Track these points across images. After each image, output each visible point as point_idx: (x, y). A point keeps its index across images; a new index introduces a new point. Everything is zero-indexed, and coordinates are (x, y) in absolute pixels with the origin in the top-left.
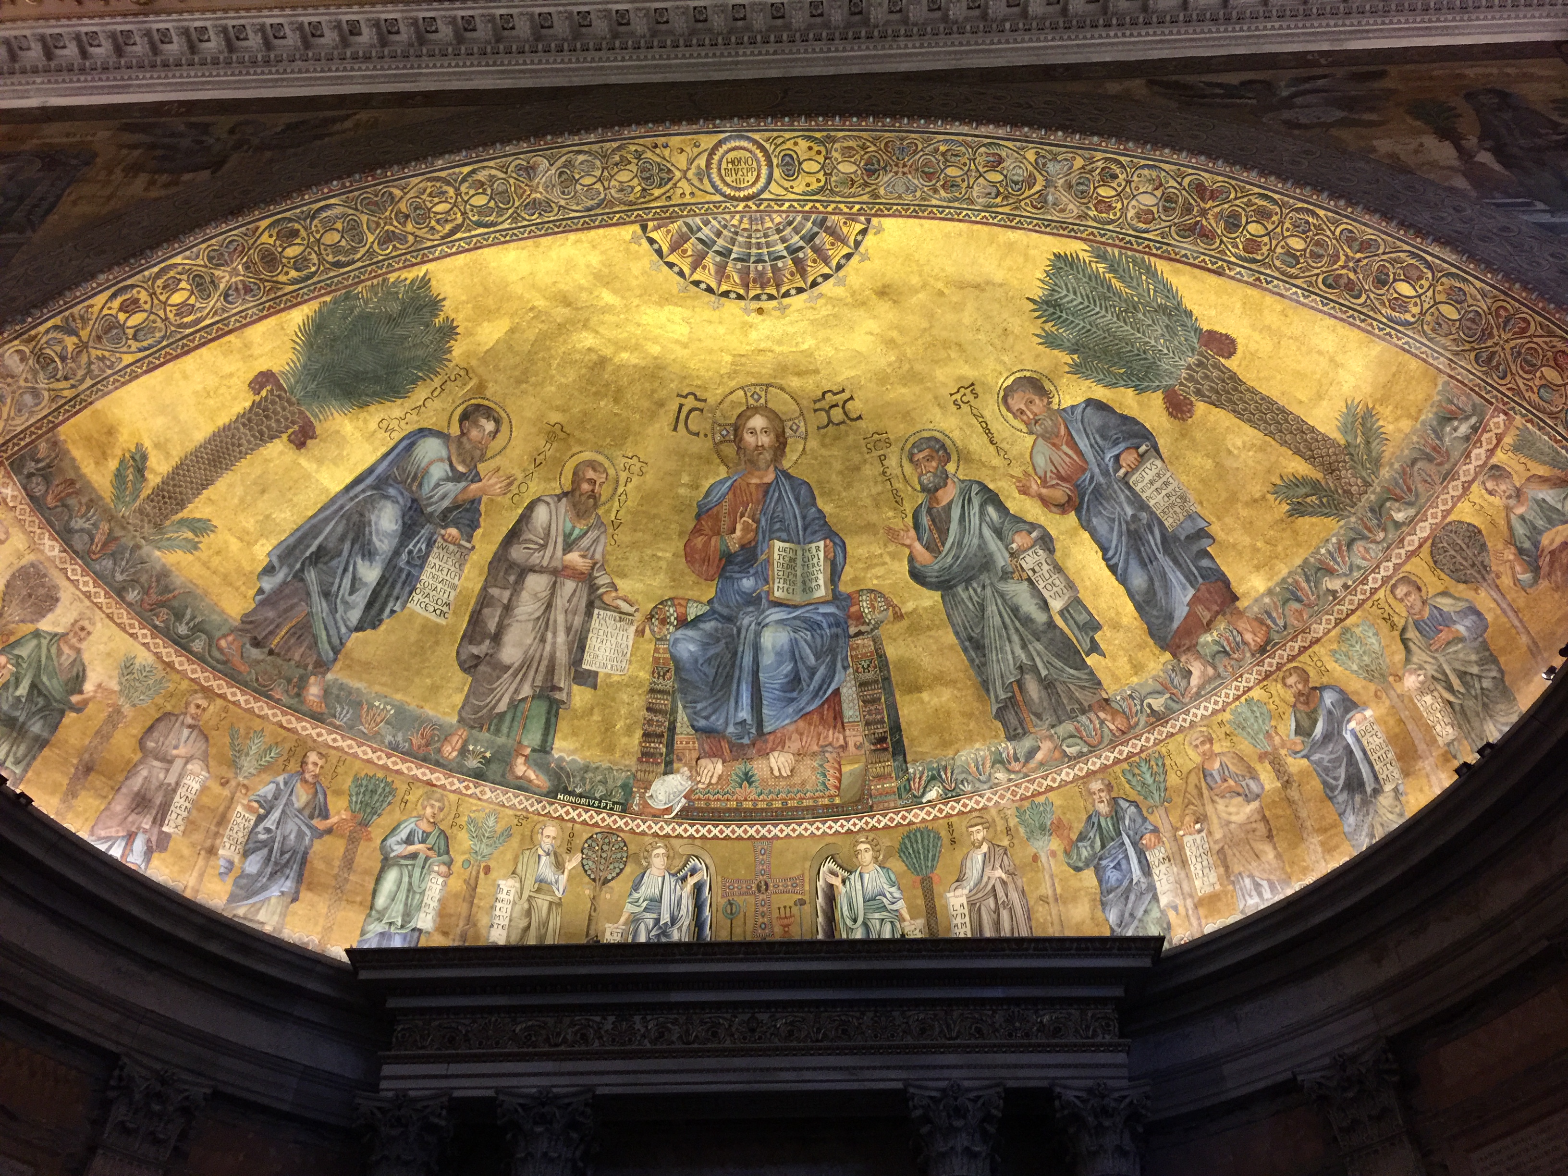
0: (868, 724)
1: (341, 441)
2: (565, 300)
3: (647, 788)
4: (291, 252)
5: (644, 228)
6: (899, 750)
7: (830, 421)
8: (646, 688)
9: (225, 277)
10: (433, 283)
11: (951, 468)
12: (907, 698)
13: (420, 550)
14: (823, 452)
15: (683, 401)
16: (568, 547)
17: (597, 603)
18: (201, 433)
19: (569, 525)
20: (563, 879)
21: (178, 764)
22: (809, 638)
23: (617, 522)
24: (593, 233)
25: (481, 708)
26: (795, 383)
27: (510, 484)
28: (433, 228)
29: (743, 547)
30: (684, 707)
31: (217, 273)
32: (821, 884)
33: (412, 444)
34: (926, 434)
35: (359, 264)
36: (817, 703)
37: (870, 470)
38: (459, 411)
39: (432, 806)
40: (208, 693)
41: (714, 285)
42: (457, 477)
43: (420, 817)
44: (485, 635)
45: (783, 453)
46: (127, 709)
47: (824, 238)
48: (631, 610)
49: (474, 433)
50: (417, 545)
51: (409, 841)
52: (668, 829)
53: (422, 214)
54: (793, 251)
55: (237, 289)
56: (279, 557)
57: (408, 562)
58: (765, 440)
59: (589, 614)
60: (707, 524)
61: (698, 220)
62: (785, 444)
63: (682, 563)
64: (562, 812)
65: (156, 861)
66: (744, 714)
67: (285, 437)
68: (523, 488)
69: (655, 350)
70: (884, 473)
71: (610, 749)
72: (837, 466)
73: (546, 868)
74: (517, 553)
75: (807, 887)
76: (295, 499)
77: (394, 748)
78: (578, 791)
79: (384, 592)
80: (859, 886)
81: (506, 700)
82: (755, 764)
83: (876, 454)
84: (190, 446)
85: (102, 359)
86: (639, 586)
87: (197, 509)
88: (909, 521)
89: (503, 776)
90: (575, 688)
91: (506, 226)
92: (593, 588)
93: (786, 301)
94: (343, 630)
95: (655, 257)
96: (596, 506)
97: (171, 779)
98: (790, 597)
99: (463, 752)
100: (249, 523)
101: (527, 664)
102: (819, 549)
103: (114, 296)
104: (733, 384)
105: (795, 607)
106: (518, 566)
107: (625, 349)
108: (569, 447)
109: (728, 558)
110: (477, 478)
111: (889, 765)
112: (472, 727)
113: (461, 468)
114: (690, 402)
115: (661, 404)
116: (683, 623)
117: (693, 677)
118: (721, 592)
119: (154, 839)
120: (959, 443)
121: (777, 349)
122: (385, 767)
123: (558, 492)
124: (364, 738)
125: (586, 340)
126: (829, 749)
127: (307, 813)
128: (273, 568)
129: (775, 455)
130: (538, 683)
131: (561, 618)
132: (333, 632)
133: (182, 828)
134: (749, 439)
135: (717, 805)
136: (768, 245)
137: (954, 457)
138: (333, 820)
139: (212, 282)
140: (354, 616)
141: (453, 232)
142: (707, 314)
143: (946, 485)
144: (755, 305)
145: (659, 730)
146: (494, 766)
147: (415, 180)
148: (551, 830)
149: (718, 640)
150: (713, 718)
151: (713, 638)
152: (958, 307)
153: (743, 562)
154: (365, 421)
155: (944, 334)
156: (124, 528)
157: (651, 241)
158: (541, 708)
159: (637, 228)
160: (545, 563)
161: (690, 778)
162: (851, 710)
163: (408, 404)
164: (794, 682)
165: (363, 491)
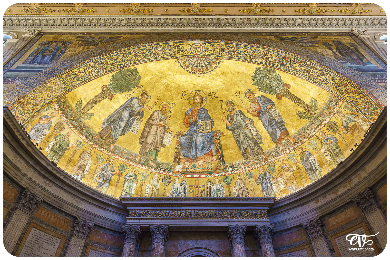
0: (217, 156)
1: (118, 99)
2: (162, 73)
3: (175, 167)
4: (111, 62)
5: (178, 60)
6: (223, 161)
7: (211, 98)
8: (175, 148)
9: (98, 67)
10: (137, 69)
11: (234, 107)
12: (225, 151)
13: (132, 120)
14: (211, 104)
15: (183, 93)
16: (160, 121)
17: (166, 131)
18: (92, 97)
19: (161, 116)
20: (159, 184)
21: (87, 160)
22: (206, 139)
23: (170, 116)
24: (168, 60)
25: (143, 151)
26: (205, 90)
27: (150, 108)
28: (138, 58)
29: (194, 121)
30: (182, 152)
31: (97, 66)
32: (208, 186)
33: (132, 100)
34: (230, 101)
35: (124, 65)
36: (208, 152)
37: (219, 107)
38: (141, 94)
39: (134, 170)
40: (92, 147)
41: (190, 71)
42: (140, 106)
43: (132, 172)
44: (144, 137)
45: (202, 104)
46: (77, 150)
47: (212, 63)
48: (172, 133)
49: (143, 98)
50: (132, 119)
51: (130, 177)
52: (179, 175)
53: (136, 56)
54: (206, 65)
55: (100, 69)
56: (106, 121)
57: (130, 123)
58: (199, 101)
59: (164, 133)
60: (187, 117)
61: (188, 58)
62: (203, 102)
63: (182, 124)
64: (159, 171)
65: (83, 180)
66: (194, 153)
67: (108, 98)
68: (152, 109)
69: (178, 83)
70: (222, 108)
71: (168, 160)
72: (213, 106)
73: (156, 182)
74: (151, 121)
75: (205, 187)
76: (109, 110)
77: (127, 159)
78: (162, 168)
79: (125, 129)
80: (216, 187)
81: (148, 150)
82: (196, 163)
83: (220, 104)
84: (90, 99)
85: (74, 82)
86: (174, 128)
87: (91, 111)
88: (226, 117)
89: (147, 164)
90: (161, 148)
91: (152, 58)
92: (165, 128)
93: (204, 74)
94: (118, 135)
95: (180, 65)
96: (166, 113)
97: (85, 164)
98: (203, 131)
99: (140, 160)
100: (100, 114)
101: (152, 143)
102: (209, 122)
103: (77, 69)
104: (193, 90)
105: (204, 133)
106: (151, 124)
107: (173, 83)
108: (161, 101)
109: (191, 123)
110: (144, 107)
111: (221, 164)
112: (142, 155)
113: (141, 105)
114: (185, 93)
115: (179, 94)
116: (182, 136)
117: (184, 146)
118: (190, 130)
119: (82, 175)
120: (236, 103)
121: (202, 84)
122: (125, 162)
123: (159, 110)
124: (121, 157)
125: (165, 81)
126: (210, 161)
127: (110, 171)
128: (105, 123)
129: (201, 104)
130: (154, 147)
131: (159, 134)
132: (116, 136)
133: (87, 173)
134: (196, 101)
135: (188, 171)
136: (201, 64)
137: (235, 105)
138: (115, 172)
139: (96, 67)
140: (120, 133)
141: (141, 59)
142: (189, 76)
143: (233, 111)
144: (198, 75)
145: (177, 156)
146: (146, 163)
147: (135, 49)
148: (157, 175)
149: (189, 139)
150: (188, 154)
151: (188, 139)
152: (237, 77)
153: (194, 124)
154: (123, 95)
155: (234, 82)
156: (77, 115)
157: (179, 62)
158: (155, 151)
159: (176, 60)
160: (156, 124)
161: (183, 166)
162: (214, 153)
163: (131, 92)
164: (203, 147)
165: (122, 109)
